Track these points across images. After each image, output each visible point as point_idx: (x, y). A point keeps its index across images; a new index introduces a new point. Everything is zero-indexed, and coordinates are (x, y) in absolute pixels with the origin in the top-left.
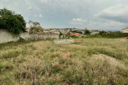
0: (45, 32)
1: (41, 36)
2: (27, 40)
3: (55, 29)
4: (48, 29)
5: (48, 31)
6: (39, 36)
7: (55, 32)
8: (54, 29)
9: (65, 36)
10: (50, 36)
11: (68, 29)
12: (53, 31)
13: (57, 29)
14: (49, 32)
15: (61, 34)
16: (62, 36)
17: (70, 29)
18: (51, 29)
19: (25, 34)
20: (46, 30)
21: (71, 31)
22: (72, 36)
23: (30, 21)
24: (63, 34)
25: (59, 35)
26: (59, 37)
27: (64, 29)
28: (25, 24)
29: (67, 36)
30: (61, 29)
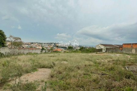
0: (24, 46)
1: (22, 51)
2: (7, 54)
3: (38, 43)
4: (29, 43)
5: (28, 45)
6: (20, 51)
7: (37, 46)
8: (36, 43)
9: (47, 51)
10: (31, 51)
11: (52, 43)
12: (34, 45)
13: (39, 43)
14: (30, 46)
15: (43, 49)
16: (44, 51)
17: (55, 44)
18: (32, 43)
19: (5, 49)
20: (26, 44)
21: (56, 45)
22: (55, 51)
23: (11, 36)
24: (45, 49)
25: (41, 50)
26: (41, 52)
27: (48, 43)
28: (6, 39)
29: (50, 51)
30: (45, 44)
